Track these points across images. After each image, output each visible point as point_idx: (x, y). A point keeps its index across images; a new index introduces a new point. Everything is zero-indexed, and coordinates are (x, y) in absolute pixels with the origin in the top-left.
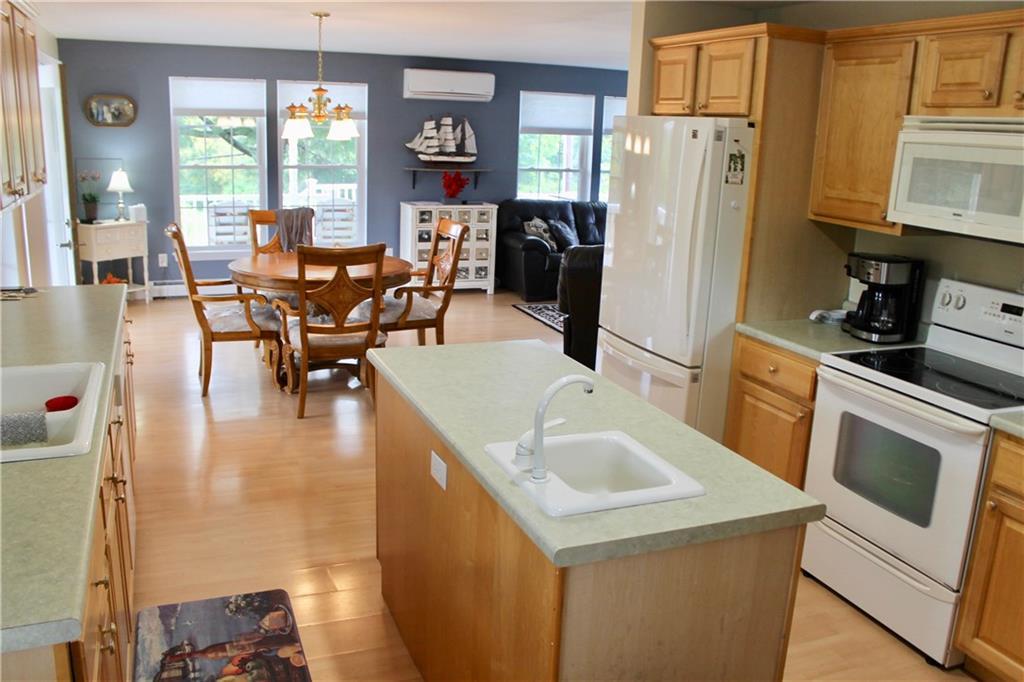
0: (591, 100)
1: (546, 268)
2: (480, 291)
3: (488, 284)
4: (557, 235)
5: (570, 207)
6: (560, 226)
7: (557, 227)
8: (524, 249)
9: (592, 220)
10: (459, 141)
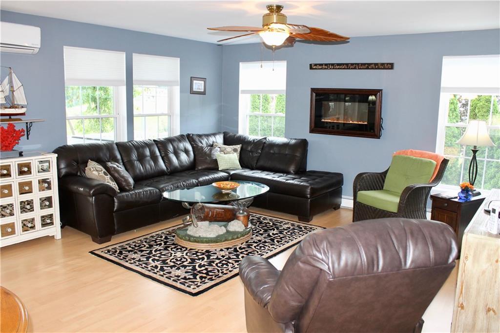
0: (123, 55)
1: (115, 208)
2: (49, 239)
3: (55, 230)
4: (116, 175)
5: (115, 147)
6: (115, 166)
7: (114, 168)
8: (94, 195)
9: (134, 156)
10: (7, 93)
